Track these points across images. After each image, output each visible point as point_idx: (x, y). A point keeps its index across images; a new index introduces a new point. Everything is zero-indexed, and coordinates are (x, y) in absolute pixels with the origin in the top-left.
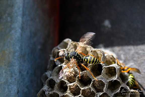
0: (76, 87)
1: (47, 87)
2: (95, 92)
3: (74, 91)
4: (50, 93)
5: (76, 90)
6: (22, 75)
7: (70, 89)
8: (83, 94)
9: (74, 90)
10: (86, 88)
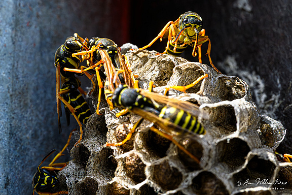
0: (137, 161)
1: (74, 165)
2: (180, 170)
3: (133, 172)
4: (81, 180)
5: (138, 168)
6: (18, 142)
7: (125, 167)
8: (156, 178)
9: (133, 169)
10: (161, 161)
